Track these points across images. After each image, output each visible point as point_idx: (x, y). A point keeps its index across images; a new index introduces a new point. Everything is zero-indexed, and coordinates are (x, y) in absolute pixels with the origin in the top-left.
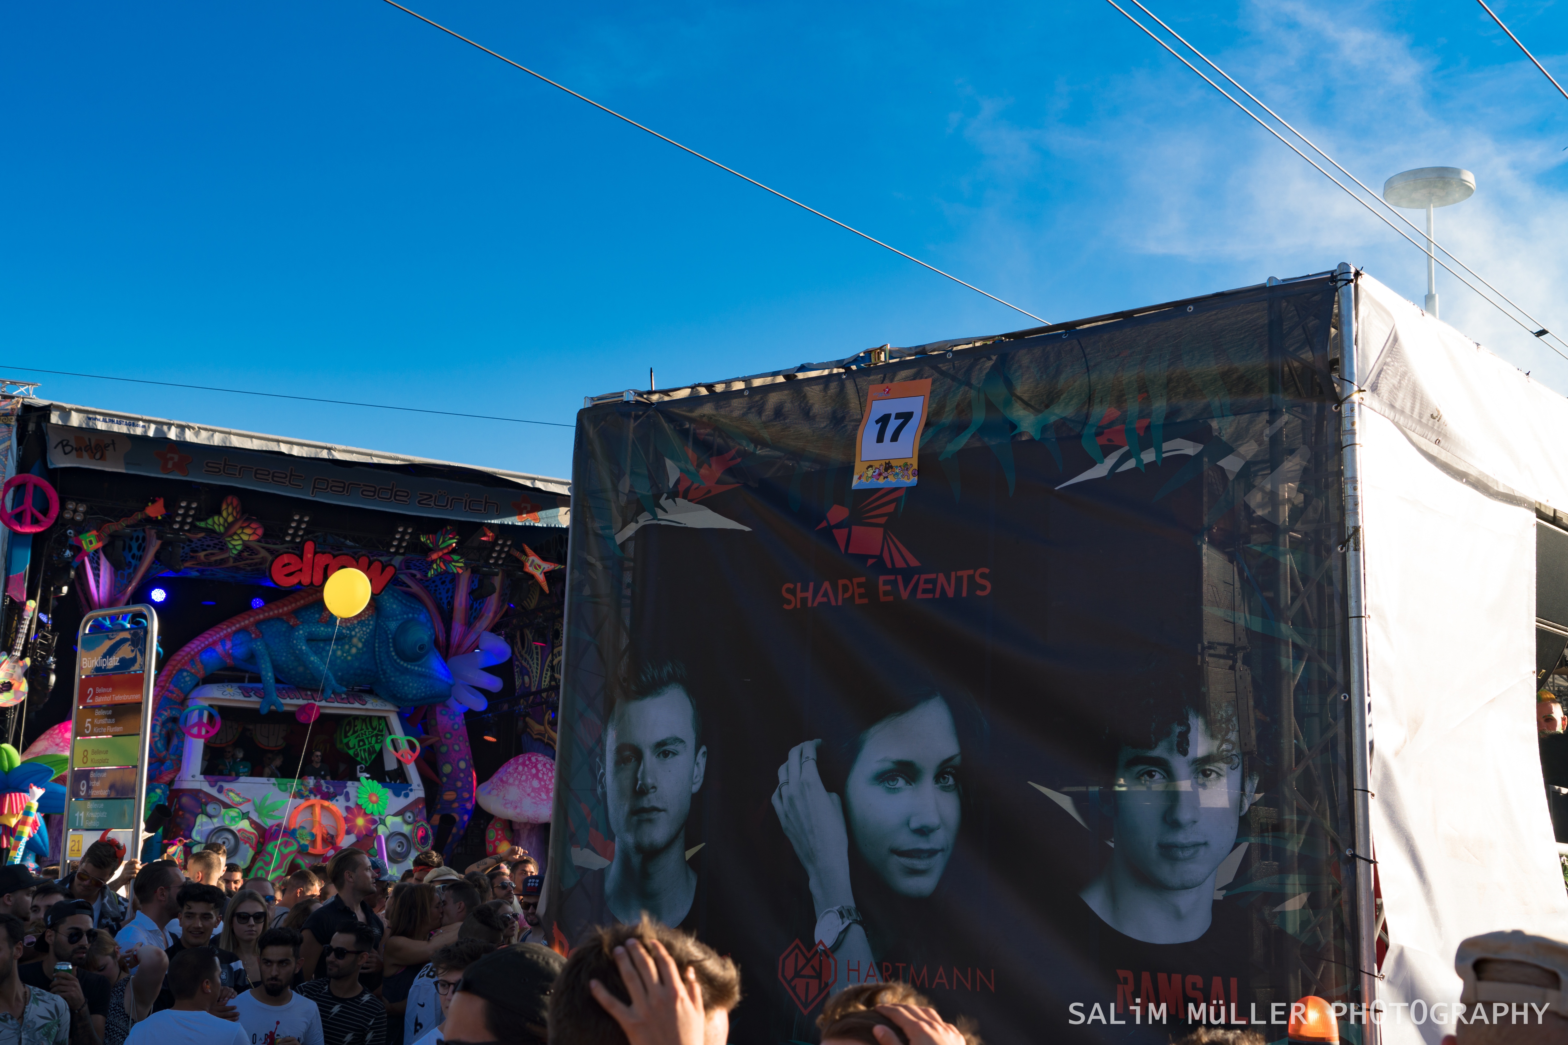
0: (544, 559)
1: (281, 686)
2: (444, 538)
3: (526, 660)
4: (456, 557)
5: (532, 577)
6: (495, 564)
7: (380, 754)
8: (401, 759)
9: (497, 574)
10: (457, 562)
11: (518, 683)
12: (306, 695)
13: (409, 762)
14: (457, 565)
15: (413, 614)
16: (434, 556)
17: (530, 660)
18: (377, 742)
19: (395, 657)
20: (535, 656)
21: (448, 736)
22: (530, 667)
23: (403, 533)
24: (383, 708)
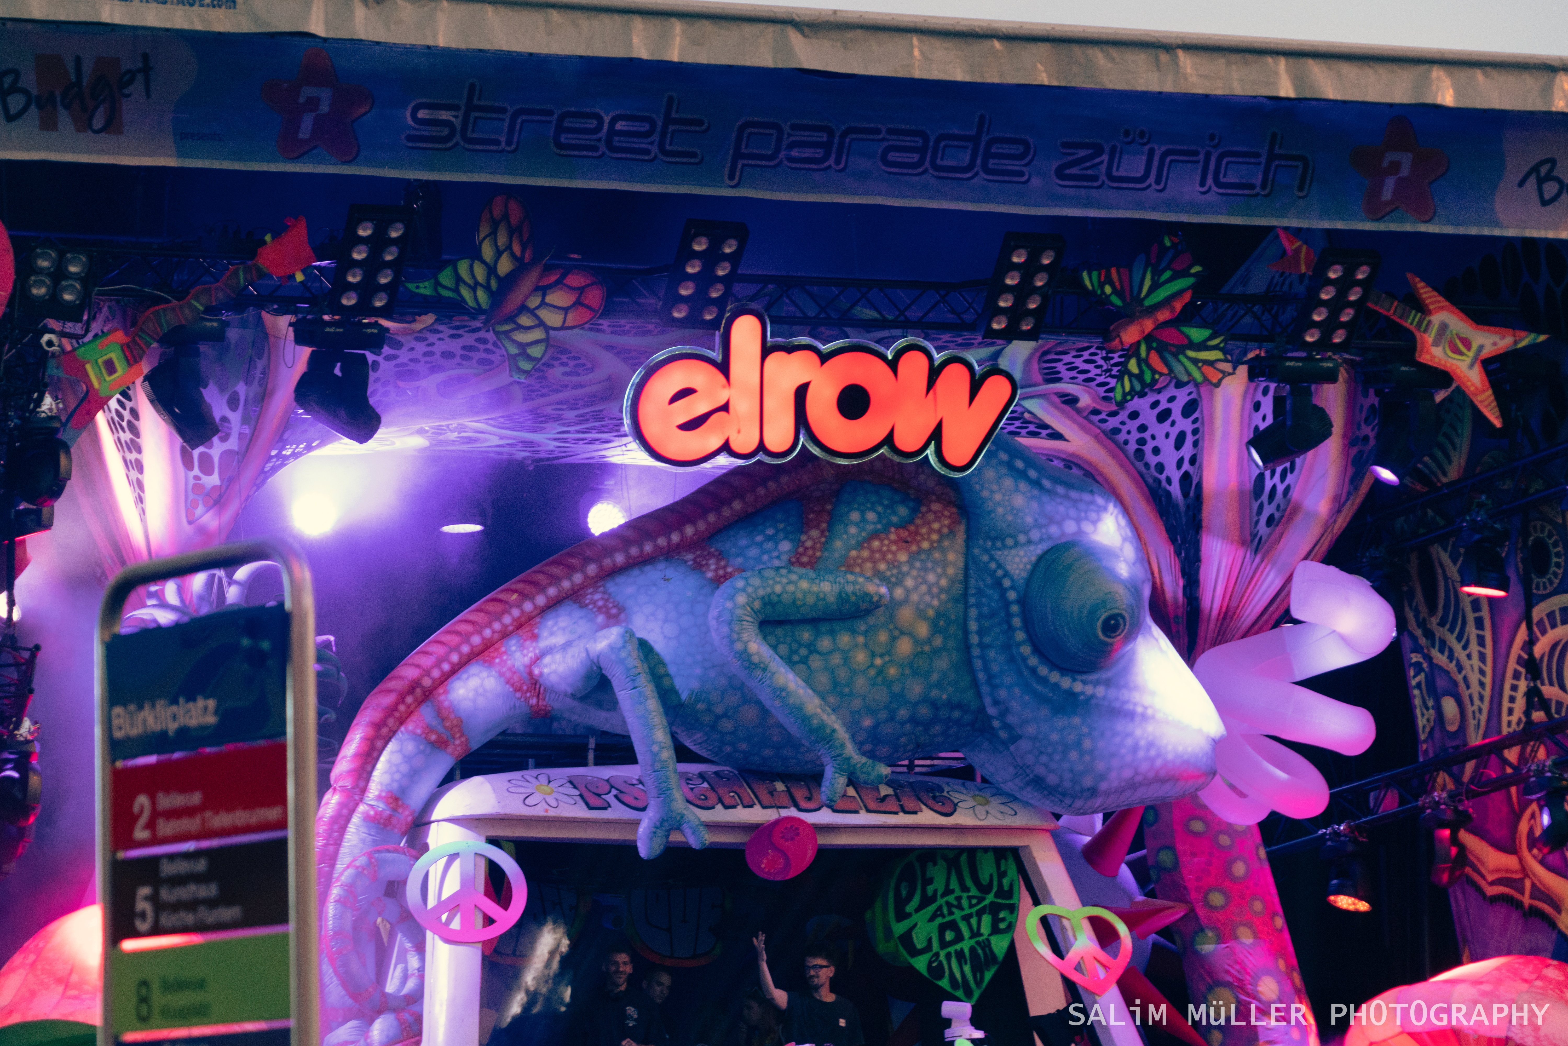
0: (1480, 318)
1: (694, 768)
2: (1156, 274)
3: (1443, 646)
4: (1197, 334)
5: (1444, 377)
6: (1324, 343)
7: (1010, 968)
9: (1331, 377)
10: (1203, 346)
11: (1423, 720)
12: (771, 793)
15: (1078, 521)
16: (1130, 335)
17: (1457, 647)
18: (995, 930)
19: (1033, 661)
20: (1472, 631)
21: (1217, 899)
22: (1460, 669)
23: (1029, 270)
24: (1009, 821)
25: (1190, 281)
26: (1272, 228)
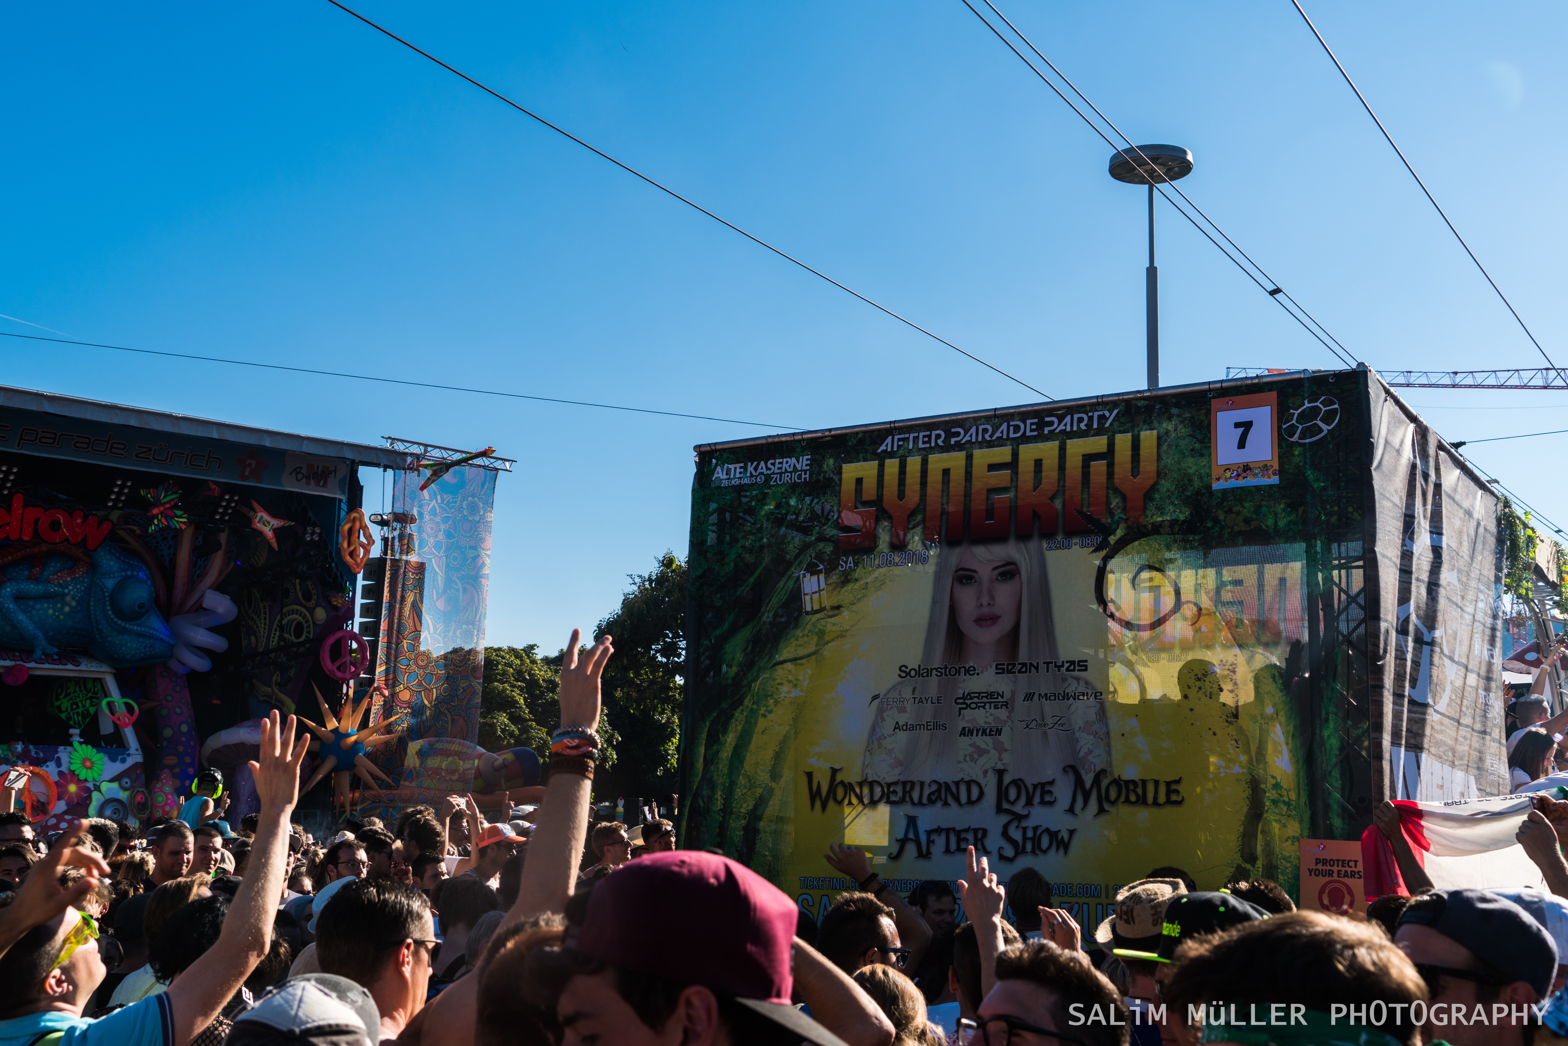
0: (274, 516)
2: (166, 492)
3: (253, 620)
4: (178, 513)
5: (261, 533)
6: (222, 519)
7: (95, 718)
8: (118, 722)
9: (223, 531)
10: (180, 517)
11: (244, 642)
12: (14, 656)
13: (126, 725)
14: (181, 520)
15: (132, 571)
16: (155, 511)
17: (257, 620)
18: (91, 705)
19: (112, 616)
20: (262, 615)
21: (169, 698)
22: (257, 627)
23: (122, 487)
24: (99, 669)
25: (177, 495)
26: (207, 481)
